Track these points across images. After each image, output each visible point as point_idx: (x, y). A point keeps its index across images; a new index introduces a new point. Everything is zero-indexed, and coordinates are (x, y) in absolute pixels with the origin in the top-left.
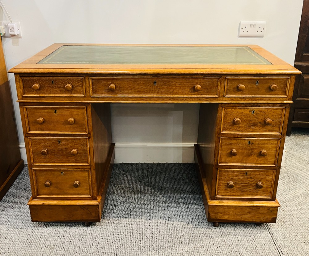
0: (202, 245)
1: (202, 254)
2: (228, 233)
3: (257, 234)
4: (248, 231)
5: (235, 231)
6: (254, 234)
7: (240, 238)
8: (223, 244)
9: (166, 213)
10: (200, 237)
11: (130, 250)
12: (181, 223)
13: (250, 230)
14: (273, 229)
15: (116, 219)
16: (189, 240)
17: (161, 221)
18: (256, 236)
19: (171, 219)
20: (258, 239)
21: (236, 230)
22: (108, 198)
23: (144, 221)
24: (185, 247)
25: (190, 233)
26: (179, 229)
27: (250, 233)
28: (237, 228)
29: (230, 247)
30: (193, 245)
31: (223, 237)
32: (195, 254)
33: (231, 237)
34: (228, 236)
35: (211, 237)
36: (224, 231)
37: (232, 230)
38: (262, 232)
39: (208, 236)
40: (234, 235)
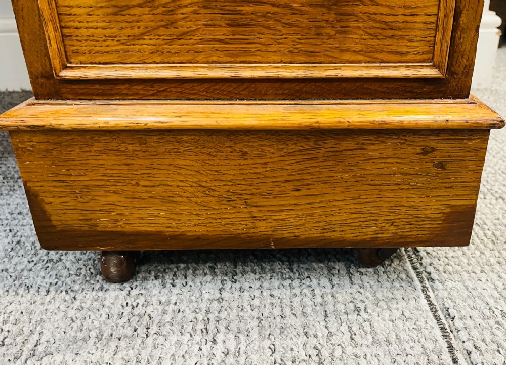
2: (168, 318)
3: (353, 317)
4: (297, 300)
5: (220, 300)
6: (332, 318)
7: (232, 345)
13: (317, 291)
14: (450, 284)
18: (344, 328)
20: (349, 350)
27: (309, 310)
28: (238, 285)
33: (174, 338)
34: (150, 339)
35: (30, 345)
36: (147, 304)
37: (207, 296)
38: (382, 303)
39: (20, 339)
40: (200, 326)
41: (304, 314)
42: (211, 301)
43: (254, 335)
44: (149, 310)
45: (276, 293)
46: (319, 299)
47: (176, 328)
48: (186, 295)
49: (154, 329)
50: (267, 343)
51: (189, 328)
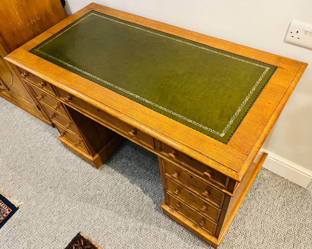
0: (147, 227)
1: (140, 236)
2: (175, 230)
3: (197, 246)
4: (192, 238)
5: (182, 231)
6: (194, 244)
7: (180, 240)
8: (162, 237)
9: (148, 184)
10: (152, 220)
11: (102, 202)
12: (150, 199)
13: (196, 238)
15: (113, 170)
16: (142, 217)
17: (139, 189)
18: (194, 247)
19: (146, 192)
21: (184, 231)
22: (122, 148)
23: (128, 182)
24: (135, 221)
25: (148, 213)
26: (144, 203)
27: (192, 241)
29: (165, 242)
30: (141, 223)
31: (168, 231)
32: (136, 232)
33: (174, 234)
34: (172, 233)
35: (159, 225)
36: (174, 226)
37: (181, 229)
38: (202, 246)
39: (159, 223)
40: (178, 234)
41: (191, 241)
42: (181, 231)
43: (183, 240)
44: (174, 227)
45: (190, 235)
46: (195, 240)
47: (175, 233)
48: (179, 227)
49: (173, 231)
50: (184, 243)
51: (177, 234)
